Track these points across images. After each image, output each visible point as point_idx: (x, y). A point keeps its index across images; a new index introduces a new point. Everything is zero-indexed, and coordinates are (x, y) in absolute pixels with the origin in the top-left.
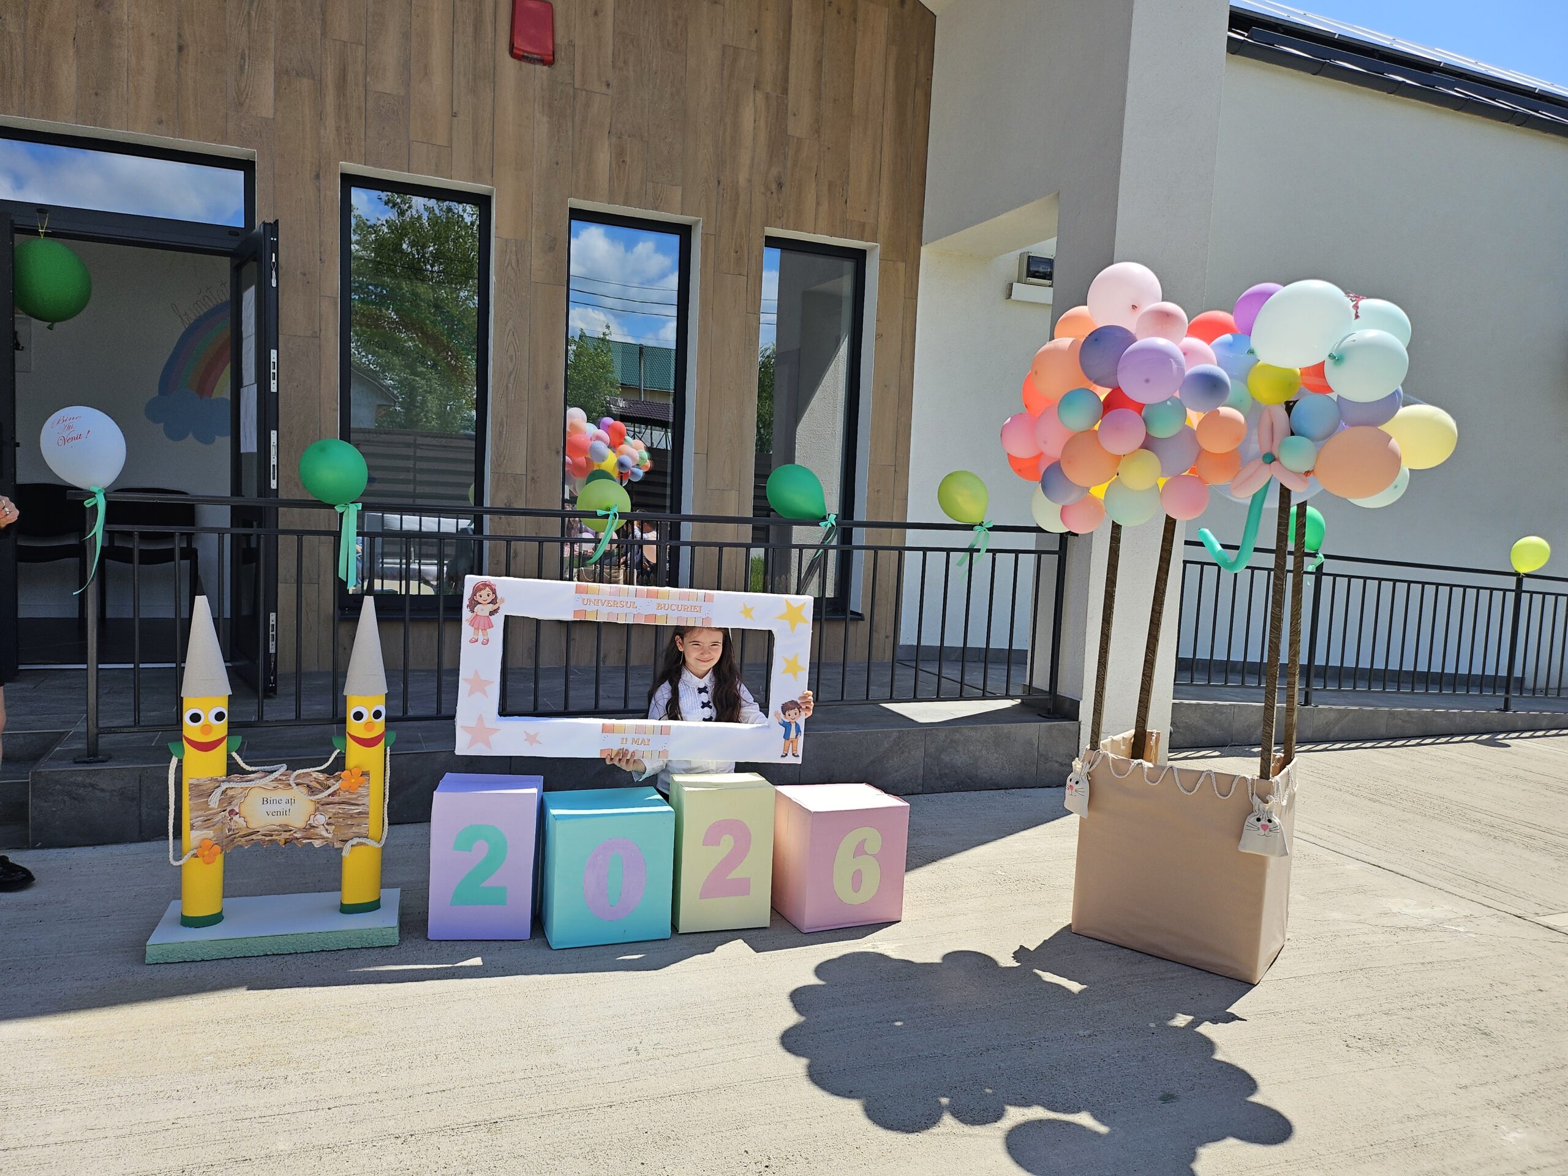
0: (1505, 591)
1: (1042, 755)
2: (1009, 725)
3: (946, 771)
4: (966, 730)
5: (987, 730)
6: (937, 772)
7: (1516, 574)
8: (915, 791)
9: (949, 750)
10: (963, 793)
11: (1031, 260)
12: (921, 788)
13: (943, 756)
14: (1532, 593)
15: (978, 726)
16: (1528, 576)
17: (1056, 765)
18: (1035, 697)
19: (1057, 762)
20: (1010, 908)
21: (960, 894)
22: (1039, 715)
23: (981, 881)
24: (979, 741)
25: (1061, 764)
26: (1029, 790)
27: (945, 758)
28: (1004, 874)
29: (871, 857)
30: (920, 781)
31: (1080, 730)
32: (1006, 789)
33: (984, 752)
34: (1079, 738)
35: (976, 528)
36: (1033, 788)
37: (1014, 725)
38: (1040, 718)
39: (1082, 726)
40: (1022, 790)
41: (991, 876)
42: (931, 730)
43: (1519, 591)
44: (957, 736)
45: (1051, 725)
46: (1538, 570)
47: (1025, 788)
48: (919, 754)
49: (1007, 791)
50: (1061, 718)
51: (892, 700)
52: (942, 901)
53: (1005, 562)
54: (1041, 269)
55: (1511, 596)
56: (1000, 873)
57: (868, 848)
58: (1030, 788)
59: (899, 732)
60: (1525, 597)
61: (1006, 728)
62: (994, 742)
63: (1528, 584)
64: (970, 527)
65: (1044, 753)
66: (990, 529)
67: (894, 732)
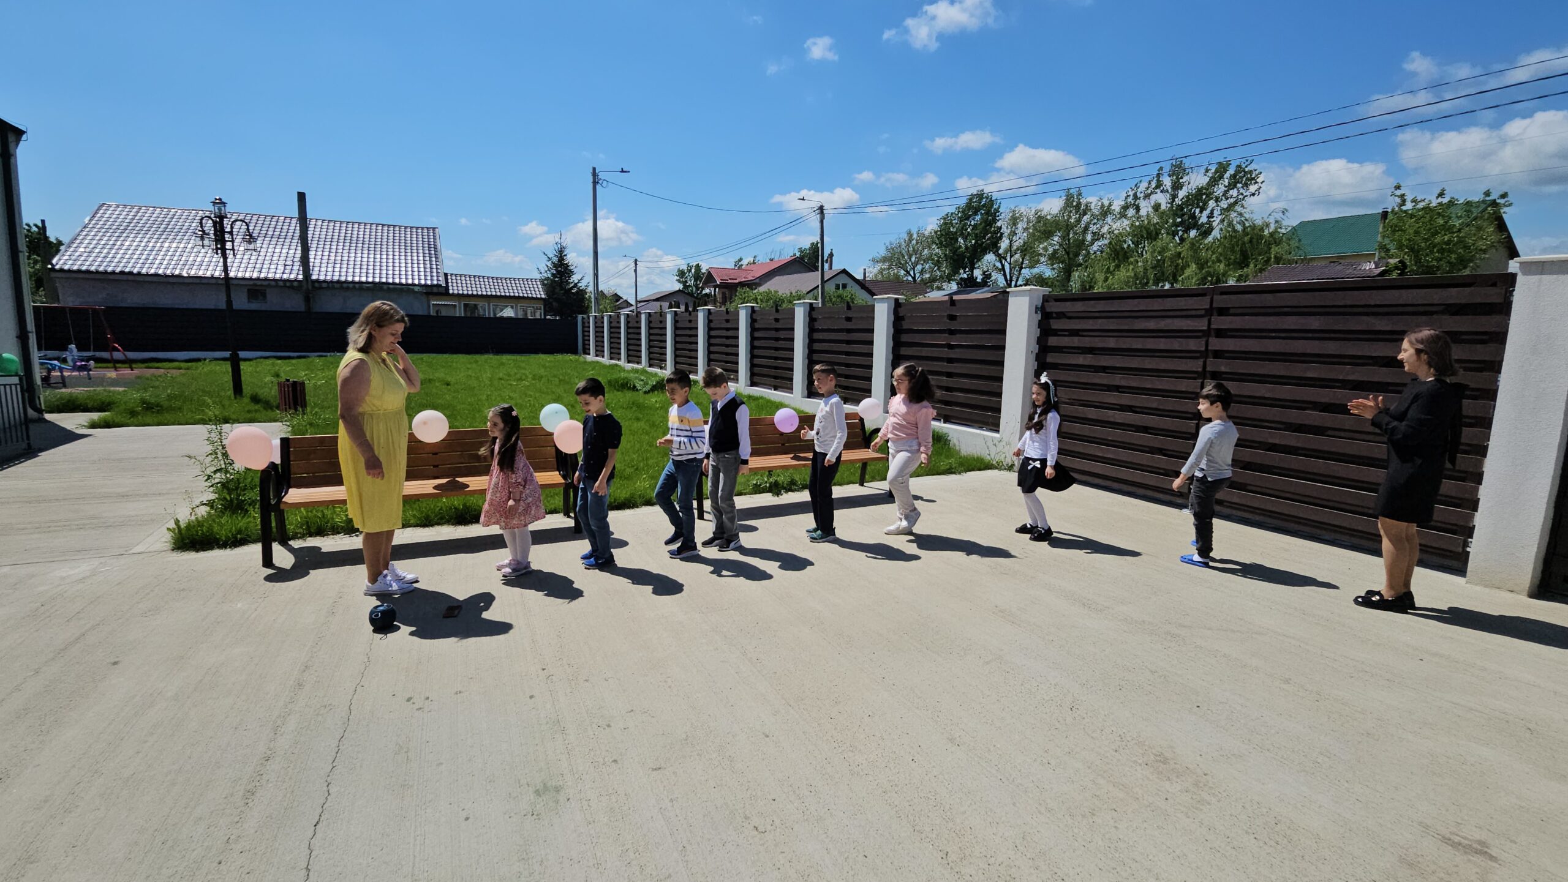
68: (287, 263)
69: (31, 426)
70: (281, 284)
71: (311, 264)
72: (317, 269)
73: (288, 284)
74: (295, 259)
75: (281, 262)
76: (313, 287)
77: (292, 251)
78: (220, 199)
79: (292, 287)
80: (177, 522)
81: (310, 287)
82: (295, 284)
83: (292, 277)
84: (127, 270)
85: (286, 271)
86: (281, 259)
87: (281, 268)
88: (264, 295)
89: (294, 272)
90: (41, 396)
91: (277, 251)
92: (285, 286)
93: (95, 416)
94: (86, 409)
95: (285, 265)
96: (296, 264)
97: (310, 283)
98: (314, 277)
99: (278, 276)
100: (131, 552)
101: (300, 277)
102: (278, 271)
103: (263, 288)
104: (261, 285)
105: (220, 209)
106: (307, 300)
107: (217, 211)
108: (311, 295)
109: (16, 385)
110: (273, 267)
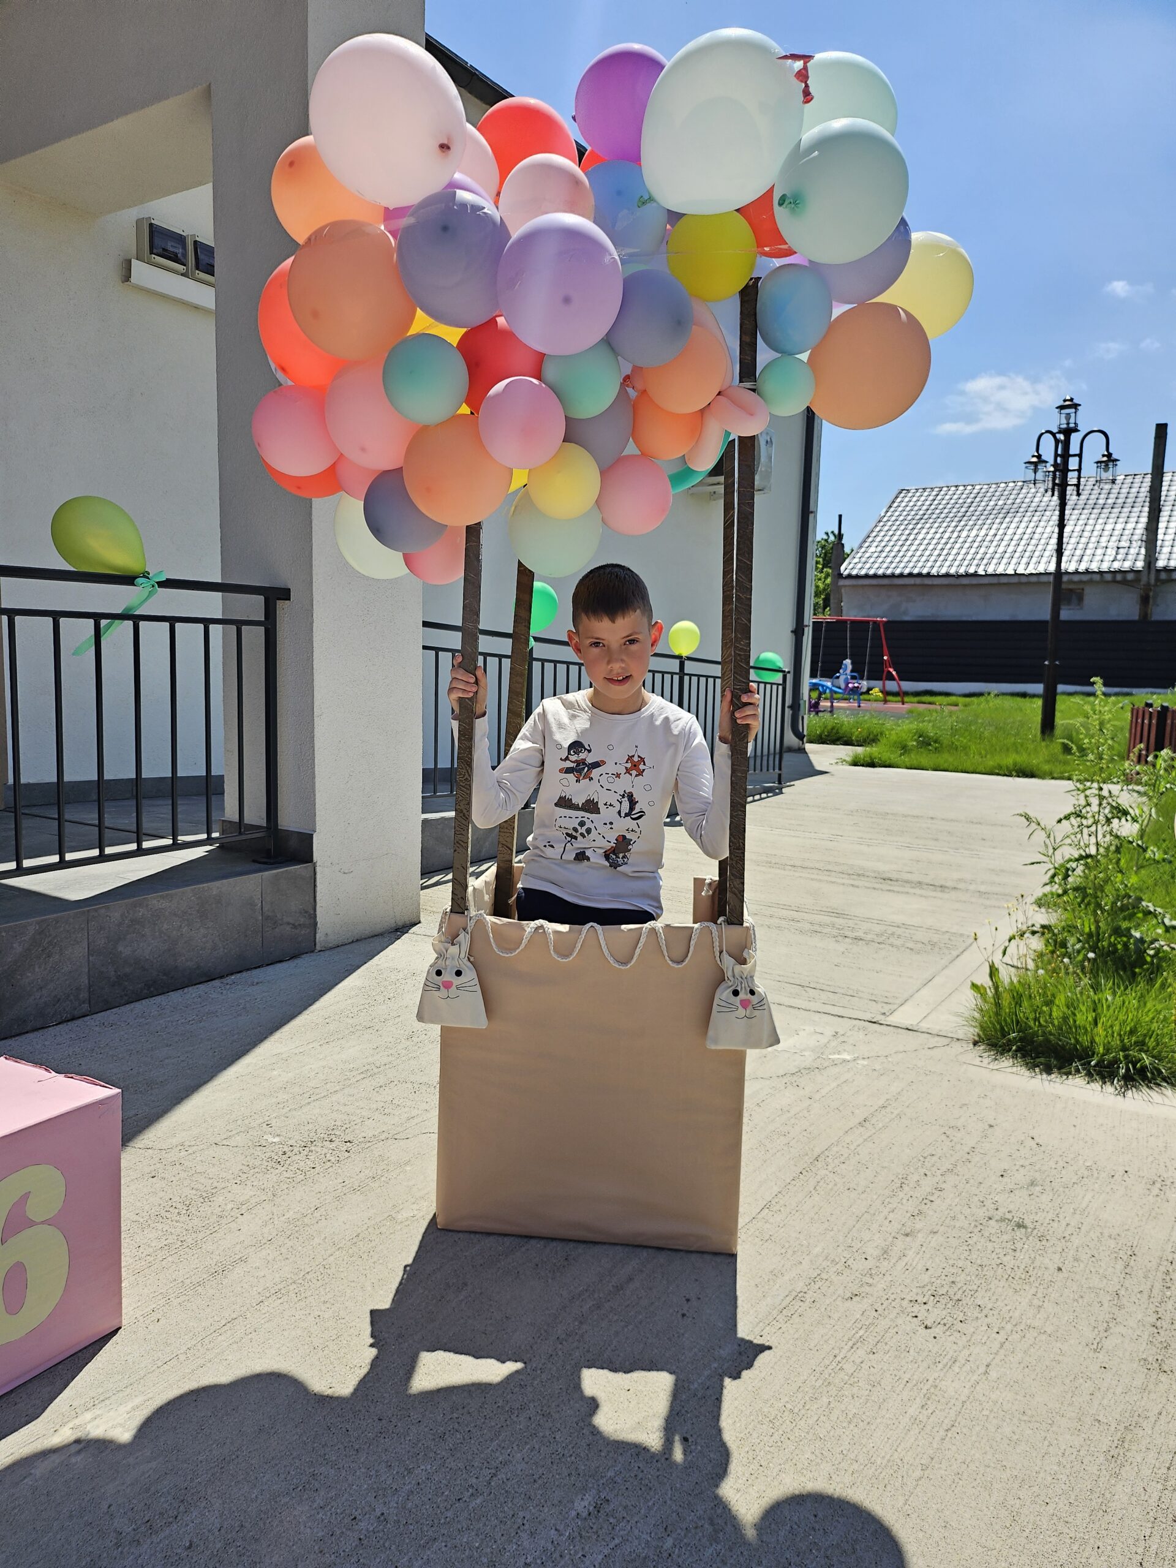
0: (672, 674)
1: (268, 918)
2: (218, 883)
3: (128, 970)
4: (156, 901)
5: (186, 896)
6: (113, 973)
7: (679, 657)
8: (77, 1013)
9: (129, 936)
10: (158, 999)
11: (155, 232)
12: (86, 1005)
13: (120, 948)
14: (691, 675)
15: (173, 891)
16: (689, 659)
17: (288, 928)
18: (249, 837)
19: (288, 924)
20: (317, 1214)
21: (218, 1211)
22: (254, 861)
23: (245, 1169)
24: (175, 915)
25: (294, 926)
26: (255, 972)
27: (125, 950)
28: (276, 1140)
29: (46, 1227)
30: (84, 995)
31: (315, 874)
32: (222, 977)
33: (185, 930)
34: (315, 886)
35: (139, 580)
36: (259, 967)
37: (225, 881)
38: (258, 866)
39: (318, 869)
40: (244, 974)
41: (258, 1151)
42: (96, 910)
43: (682, 673)
44: (141, 912)
45: (277, 874)
46: (692, 653)
47: (248, 970)
48: (78, 952)
49: (224, 980)
50: (287, 861)
51: (20, 871)
52: (190, 1241)
53: (189, 636)
54: (170, 246)
55: (676, 678)
56: (271, 1139)
57: (33, 1211)
58: (256, 968)
59: (38, 923)
60: (686, 678)
61: (216, 887)
62: (198, 911)
63: (689, 667)
64: (127, 579)
65: (270, 914)
66: (161, 584)
67: (31, 925)
68: (1123, 544)
69: (786, 756)
70: (1109, 577)
71: (1159, 543)
72: (1166, 550)
73: (1119, 577)
74: (1135, 537)
75: (1113, 544)
76: (1157, 579)
77: (1130, 526)
78: (1071, 400)
79: (1124, 582)
80: (993, 972)
81: (1152, 581)
82: (1130, 577)
83: (1127, 565)
84: (916, 571)
85: (1119, 557)
86: (1114, 538)
87: (1111, 552)
88: (1080, 598)
89: (1130, 557)
90: (806, 717)
91: (1109, 527)
92: (1114, 581)
93: (859, 750)
94: (848, 743)
95: (1118, 548)
96: (1134, 544)
97: (1153, 573)
98: (1161, 564)
99: (1105, 567)
100: (892, 1019)
101: (1140, 565)
102: (1107, 558)
103: (1081, 586)
104: (1081, 582)
105: (1068, 416)
106: (1145, 600)
107: (1064, 421)
108: (1151, 594)
109: (778, 685)
110: (1099, 552)
